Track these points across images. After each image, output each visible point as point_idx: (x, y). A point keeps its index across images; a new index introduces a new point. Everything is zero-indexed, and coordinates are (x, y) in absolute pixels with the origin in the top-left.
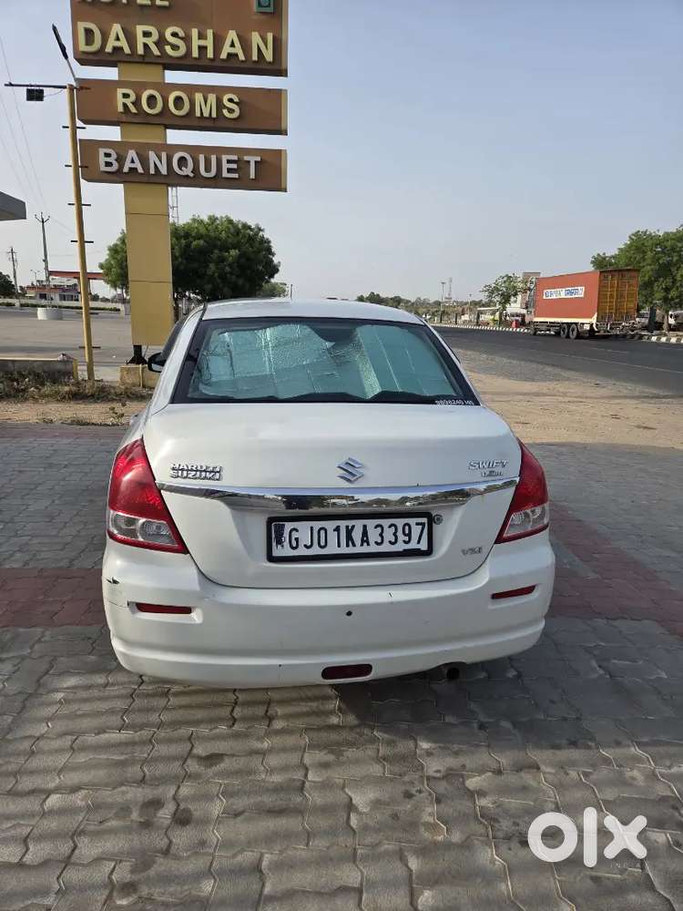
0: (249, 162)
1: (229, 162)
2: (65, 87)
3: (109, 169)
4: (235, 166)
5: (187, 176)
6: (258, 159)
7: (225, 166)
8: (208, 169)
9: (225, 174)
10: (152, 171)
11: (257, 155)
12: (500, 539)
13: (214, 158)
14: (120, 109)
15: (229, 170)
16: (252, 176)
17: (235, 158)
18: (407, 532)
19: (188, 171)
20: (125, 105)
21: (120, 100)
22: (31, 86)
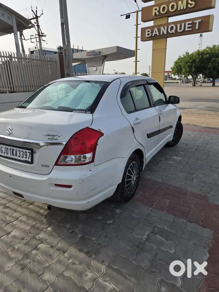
0: (196, 23)
1: (189, 24)
2: (135, 12)
3: (148, 36)
4: (190, 26)
5: (173, 33)
6: (200, 21)
7: (187, 26)
8: (180, 29)
9: (187, 29)
10: (161, 34)
11: (200, 19)
12: (56, 164)
13: (183, 24)
14: (154, 14)
15: (188, 28)
16: (197, 28)
17: (191, 22)
18: (26, 154)
19: (173, 31)
20: (155, 13)
21: (154, 11)
22: (127, 14)
